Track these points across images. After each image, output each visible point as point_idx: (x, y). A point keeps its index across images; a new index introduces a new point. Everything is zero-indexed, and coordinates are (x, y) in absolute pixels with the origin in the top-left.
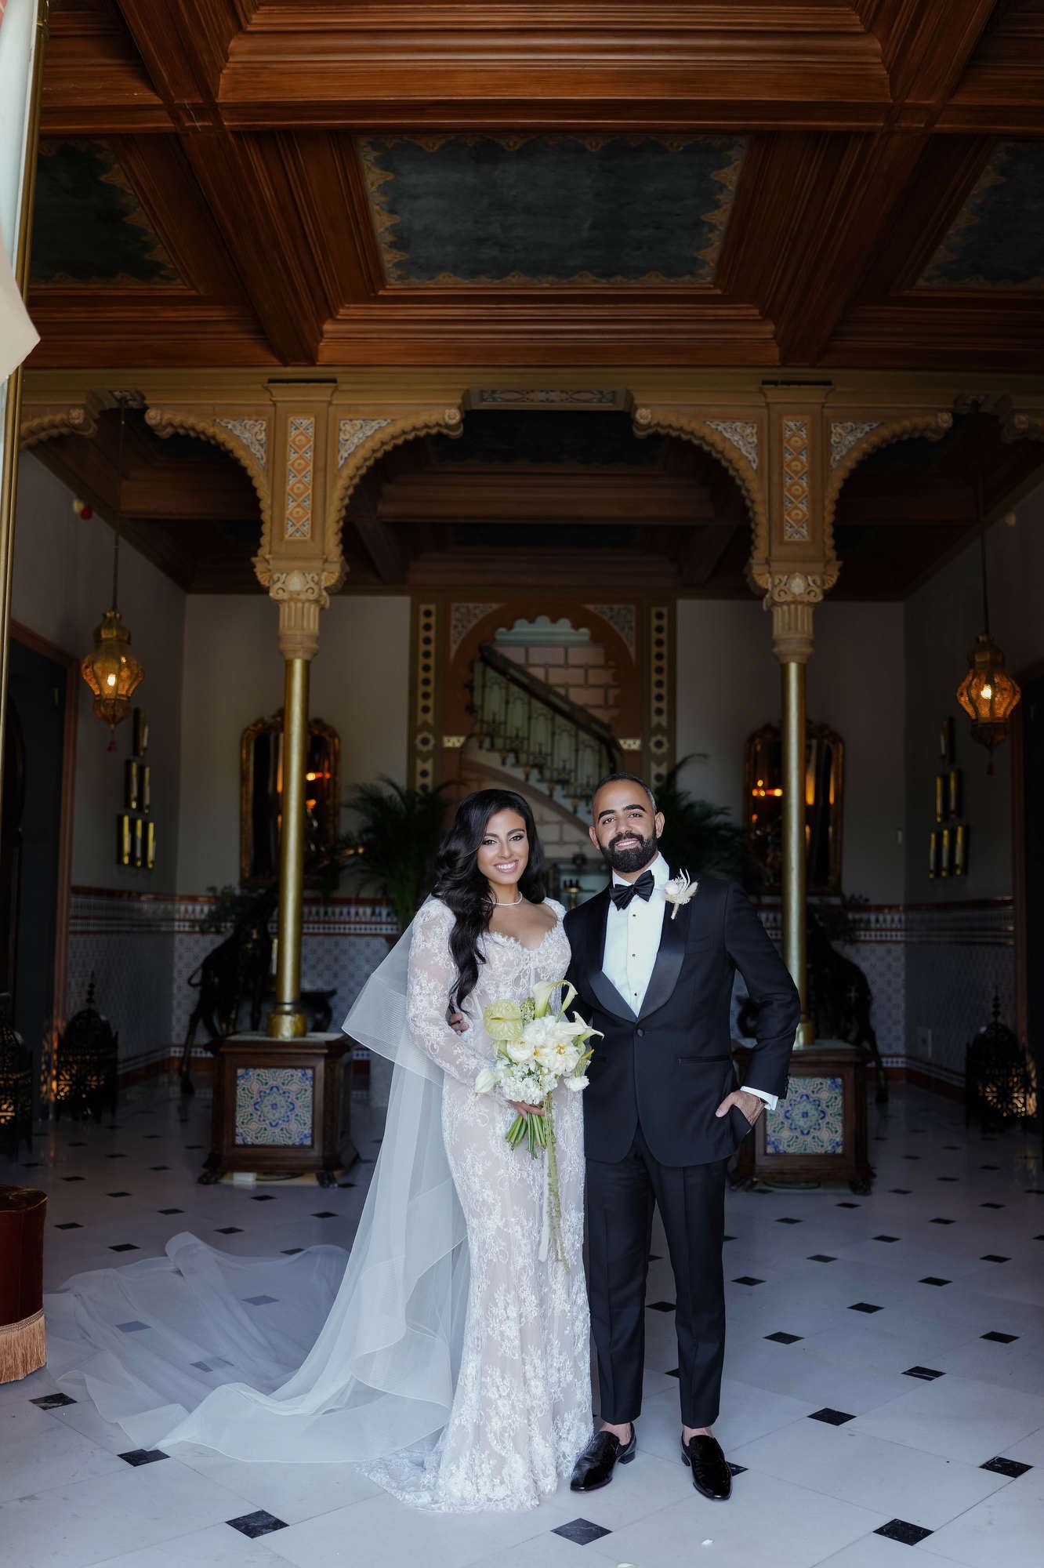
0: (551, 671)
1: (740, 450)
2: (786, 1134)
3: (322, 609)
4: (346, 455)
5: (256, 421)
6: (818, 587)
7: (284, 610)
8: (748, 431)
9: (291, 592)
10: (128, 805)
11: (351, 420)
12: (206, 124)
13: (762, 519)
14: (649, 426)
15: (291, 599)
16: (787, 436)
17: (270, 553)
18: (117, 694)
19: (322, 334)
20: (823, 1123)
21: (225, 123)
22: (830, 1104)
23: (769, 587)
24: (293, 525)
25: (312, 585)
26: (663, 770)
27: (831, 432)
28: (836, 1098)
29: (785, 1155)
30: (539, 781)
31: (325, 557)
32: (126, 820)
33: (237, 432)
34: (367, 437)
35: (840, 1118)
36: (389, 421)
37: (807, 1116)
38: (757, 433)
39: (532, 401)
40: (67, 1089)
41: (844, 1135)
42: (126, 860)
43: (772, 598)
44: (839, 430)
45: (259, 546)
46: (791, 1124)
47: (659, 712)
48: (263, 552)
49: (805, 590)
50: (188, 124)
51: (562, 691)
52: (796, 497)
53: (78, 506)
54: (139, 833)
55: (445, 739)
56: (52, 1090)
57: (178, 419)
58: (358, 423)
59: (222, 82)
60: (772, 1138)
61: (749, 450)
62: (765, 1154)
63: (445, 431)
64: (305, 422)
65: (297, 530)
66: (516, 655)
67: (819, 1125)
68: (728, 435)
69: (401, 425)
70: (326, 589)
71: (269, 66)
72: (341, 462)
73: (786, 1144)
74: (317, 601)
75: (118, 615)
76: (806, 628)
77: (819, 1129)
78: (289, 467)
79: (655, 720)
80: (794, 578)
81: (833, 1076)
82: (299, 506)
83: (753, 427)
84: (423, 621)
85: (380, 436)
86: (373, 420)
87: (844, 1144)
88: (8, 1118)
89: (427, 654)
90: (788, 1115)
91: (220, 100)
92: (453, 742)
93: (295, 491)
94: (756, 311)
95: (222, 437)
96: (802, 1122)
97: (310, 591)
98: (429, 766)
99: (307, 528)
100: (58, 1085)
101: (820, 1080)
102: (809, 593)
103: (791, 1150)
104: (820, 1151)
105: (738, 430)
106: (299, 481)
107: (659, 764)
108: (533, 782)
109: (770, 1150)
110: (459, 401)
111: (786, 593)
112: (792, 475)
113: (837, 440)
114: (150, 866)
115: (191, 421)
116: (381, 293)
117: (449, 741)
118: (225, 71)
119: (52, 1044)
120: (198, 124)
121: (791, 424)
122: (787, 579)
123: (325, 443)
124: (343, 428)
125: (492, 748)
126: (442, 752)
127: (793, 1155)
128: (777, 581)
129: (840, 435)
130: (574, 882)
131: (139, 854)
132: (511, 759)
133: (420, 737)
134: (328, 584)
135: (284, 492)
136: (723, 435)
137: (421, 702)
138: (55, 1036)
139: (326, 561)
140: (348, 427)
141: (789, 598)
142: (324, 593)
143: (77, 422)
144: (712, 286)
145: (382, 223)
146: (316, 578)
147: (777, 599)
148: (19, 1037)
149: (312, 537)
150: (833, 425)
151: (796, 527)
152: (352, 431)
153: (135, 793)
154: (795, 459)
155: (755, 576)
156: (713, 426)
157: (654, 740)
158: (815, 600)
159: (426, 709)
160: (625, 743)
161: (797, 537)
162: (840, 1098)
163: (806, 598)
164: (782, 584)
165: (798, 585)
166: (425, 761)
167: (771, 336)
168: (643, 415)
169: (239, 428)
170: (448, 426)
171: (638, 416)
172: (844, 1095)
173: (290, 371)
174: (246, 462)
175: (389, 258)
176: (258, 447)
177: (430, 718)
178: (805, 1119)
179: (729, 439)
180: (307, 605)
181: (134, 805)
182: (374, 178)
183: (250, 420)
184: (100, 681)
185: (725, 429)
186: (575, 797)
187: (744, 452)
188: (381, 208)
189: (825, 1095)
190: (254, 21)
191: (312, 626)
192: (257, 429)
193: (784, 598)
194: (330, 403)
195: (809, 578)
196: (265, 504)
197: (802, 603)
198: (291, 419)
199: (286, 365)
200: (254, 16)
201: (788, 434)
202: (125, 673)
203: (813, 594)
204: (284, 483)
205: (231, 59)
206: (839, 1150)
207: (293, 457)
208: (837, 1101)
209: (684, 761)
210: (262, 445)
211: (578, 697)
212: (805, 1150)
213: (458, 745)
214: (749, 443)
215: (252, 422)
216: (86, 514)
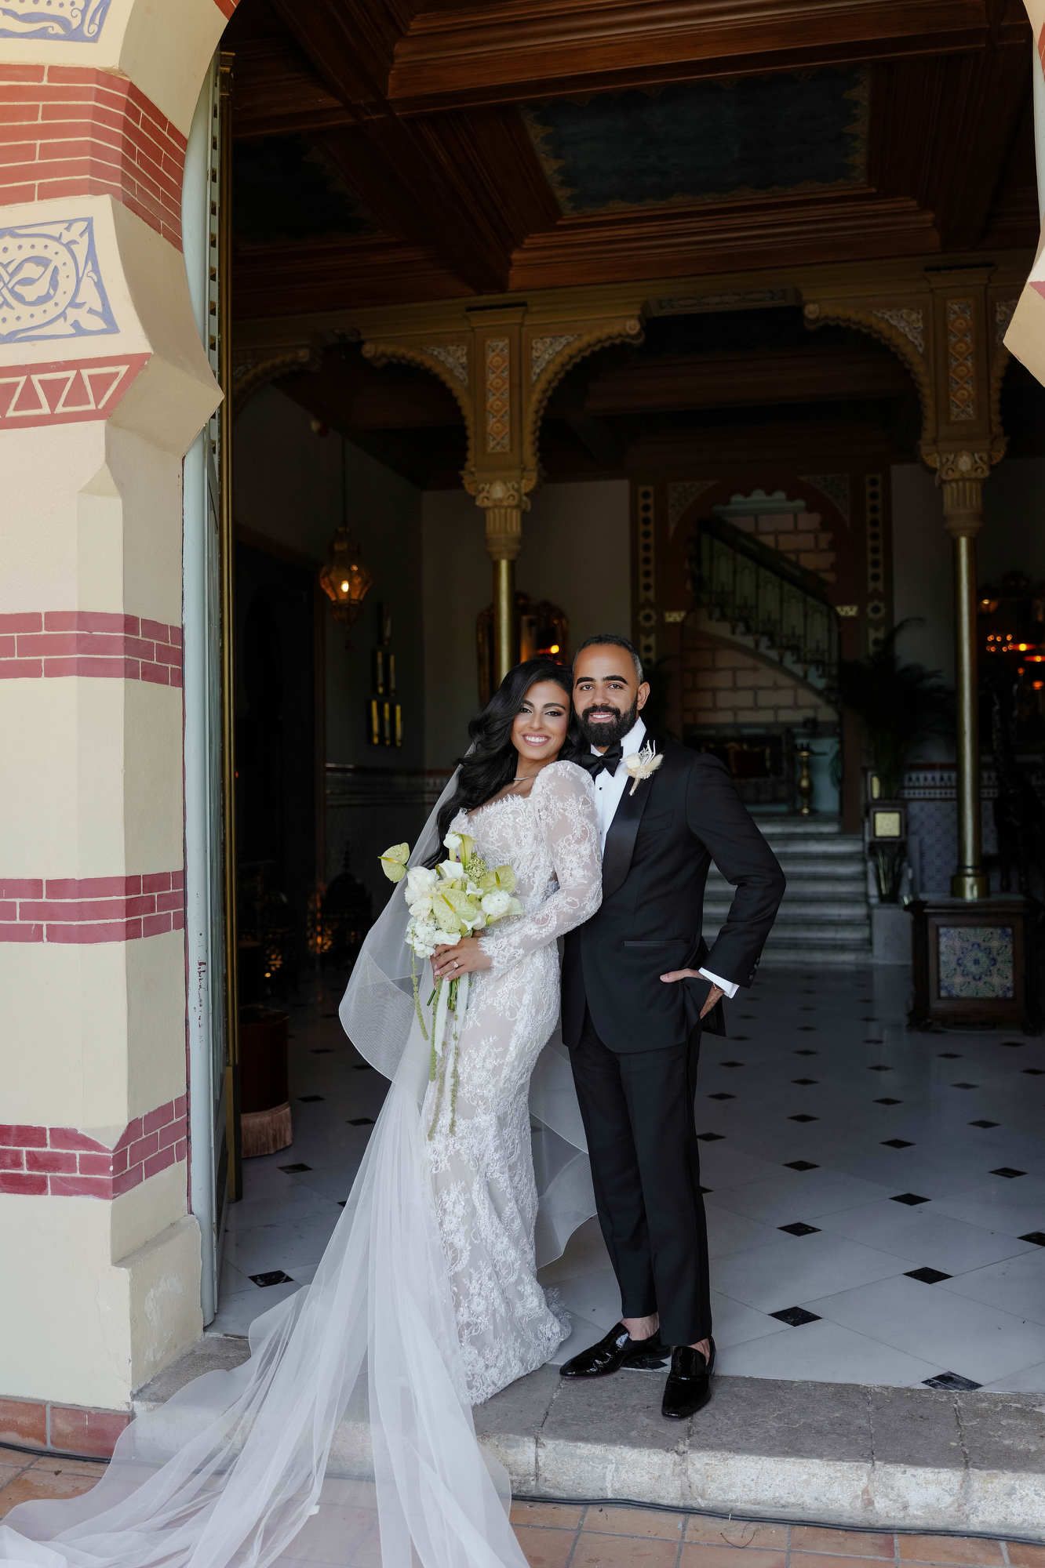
0: (781, 538)
1: (906, 335)
2: (958, 980)
3: (524, 513)
4: (538, 371)
5: (458, 346)
6: (985, 463)
7: (490, 515)
8: (914, 316)
9: (495, 500)
10: (375, 690)
11: (542, 339)
12: (381, 116)
13: (929, 402)
14: (817, 320)
15: (496, 506)
16: (951, 319)
17: (475, 466)
18: (350, 600)
19: (510, 263)
20: (994, 970)
21: (398, 114)
22: (1001, 952)
23: (938, 465)
24: (494, 439)
25: (512, 492)
26: (881, 635)
27: (996, 311)
28: (1006, 946)
29: (958, 998)
30: (769, 648)
31: (522, 466)
32: (374, 704)
33: (442, 358)
34: (557, 353)
35: (1010, 965)
36: (576, 336)
37: (979, 963)
38: (922, 318)
39: (708, 304)
40: (330, 943)
41: (1015, 980)
42: (376, 740)
43: (940, 476)
44: (1004, 308)
45: (466, 460)
46: (963, 971)
47: (875, 577)
48: (469, 465)
49: (972, 466)
50: (366, 118)
51: (793, 557)
52: (961, 378)
53: (315, 426)
54: (387, 715)
55: (667, 615)
56: (317, 944)
57: (390, 349)
58: (548, 340)
59: (390, 81)
60: (945, 983)
61: (916, 335)
62: (939, 997)
63: (627, 340)
64: (501, 344)
65: (498, 444)
66: (745, 524)
67: (990, 971)
68: (894, 322)
69: (587, 339)
70: (527, 495)
71: (428, 63)
72: (534, 378)
73: (959, 989)
74: (517, 507)
75: (348, 530)
76: (974, 502)
77: (991, 975)
78: (488, 386)
79: (871, 585)
80: (961, 456)
81: (1003, 926)
82: (499, 421)
83: (918, 313)
84: (642, 502)
85: (568, 351)
86: (561, 336)
87: (1015, 988)
88: (278, 966)
89: (647, 534)
90: (960, 962)
91: (390, 96)
92: (674, 617)
93: (495, 407)
94: (914, 203)
95: (429, 363)
96: (973, 969)
97: (511, 498)
98: (652, 641)
99: (506, 441)
100: (322, 940)
101: (991, 930)
102: (976, 470)
103: (963, 994)
104: (991, 995)
105: (904, 316)
106: (497, 400)
107: (877, 629)
108: (763, 649)
109: (943, 993)
110: (637, 312)
111: (953, 471)
112: (957, 356)
113: (1002, 319)
114: (399, 744)
115: (402, 351)
116: (559, 223)
117: (670, 616)
118: (392, 72)
119: (316, 904)
120: (374, 117)
121: (956, 307)
122: (954, 458)
123: (520, 361)
124: (534, 345)
125: (723, 617)
126: (664, 628)
127: (965, 999)
128: (944, 460)
129: (1005, 313)
130: (805, 746)
131: (387, 733)
132: (741, 627)
133: (642, 614)
134: (528, 490)
135: (485, 410)
136: (889, 323)
137: (643, 581)
138: (318, 897)
139: (524, 470)
140: (539, 345)
141: (957, 476)
142: (524, 498)
143: (304, 360)
144: (865, 186)
145: (550, 167)
146: (516, 486)
147: (944, 477)
148: (284, 898)
149: (511, 450)
150: (997, 304)
151: (963, 407)
152: (543, 348)
153: (380, 679)
154: (960, 341)
155: (924, 457)
156: (880, 315)
157: (870, 606)
158: (982, 476)
159: (647, 587)
160: (842, 610)
161: (963, 417)
162: (1010, 946)
163: (974, 475)
164: (950, 463)
165: (965, 463)
166: (648, 636)
167: (930, 225)
168: (811, 311)
169: (443, 354)
170: (628, 336)
171: (806, 312)
172: (1013, 943)
173: (484, 299)
174: (451, 384)
175: (561, 194)
176: (461, 370)
177: (651, 594)
178: (977, 966)
179: (895, 327)
180: (509, 510)
181: (381, 690)
182: (536, 133)
183: (452, 345)
184: (336, 587)
185: (891, 317)
186: (805, 662)
187: (910, 338)
188: (547, 155)
189: (995, 944)
190: (412, 28)
191: (514, 529)
192: (459, 353)
193: (952, 475)
194: (522, 325)
195: (976, 455)
196: (470, 422)
197: (969, 479)
198: (488, 342)
199: (481, 294)
200: (412, 24)
201: (952, 317)
202: (357, 581)
203: (979, 470)
204: (484, 401)
205: (396, 61)
206: (1010, 994)
207: (492, 377)
208: (1008, 950)
209: (901, 625)
210: (463, 368)
211: (809, 562)
212: (977, 993)
213: (678, 619)
214: (915, 328)
215: (454, 348)
216: (323, 432)
